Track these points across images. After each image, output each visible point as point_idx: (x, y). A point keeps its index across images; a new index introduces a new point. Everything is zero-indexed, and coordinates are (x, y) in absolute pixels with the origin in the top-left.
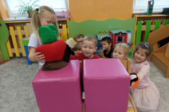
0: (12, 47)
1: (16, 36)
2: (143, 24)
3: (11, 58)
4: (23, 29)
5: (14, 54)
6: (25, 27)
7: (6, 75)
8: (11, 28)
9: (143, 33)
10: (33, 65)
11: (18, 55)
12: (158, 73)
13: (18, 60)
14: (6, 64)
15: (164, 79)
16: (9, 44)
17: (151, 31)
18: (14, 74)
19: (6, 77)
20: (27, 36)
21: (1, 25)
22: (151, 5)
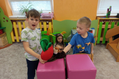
0: (15, 35)
1: (18, 29)
2: (103, 24)
3: (13, 43)
4: (22, 24)
5: (16, 40)
6: (23, 23)
7: (11, 55)
8: (14, 23)
9: (103, 29)
11: (18, 41)
12: (112, 58)
13: (18, 44)
14: (11, 47)
15: (116, 63)
16: (12, 34)
17: (108, 29)
18: (17, 55)
21: (7, 21)
22: (109, 11)
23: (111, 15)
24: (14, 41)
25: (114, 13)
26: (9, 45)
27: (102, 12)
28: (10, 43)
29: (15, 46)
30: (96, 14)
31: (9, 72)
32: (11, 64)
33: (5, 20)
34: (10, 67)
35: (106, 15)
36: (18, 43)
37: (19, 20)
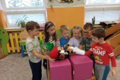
0: (10, 46)
1: (14, 40)
3: (9, 54)
6: (20, 34)
7: (10, 65)
8: (11, 34)
10: (26, 57)
11: (14, 51)
13: (14, 55)
14: (7, 58)
16: (8, 45)
18: (16, 64)
19: (11, 66)
20: (21, 39)
21: (4, 33)
22: (93, 20)
23: (95, 23)
24: (9, 52)
25: (97, 22)
26: (5, 56)
28: (5, 54)
29: (11, 56)
32: (12, 73)
33: (1, 32)
34: (13, 75)
36: (14, 53)
37: (15, 31)
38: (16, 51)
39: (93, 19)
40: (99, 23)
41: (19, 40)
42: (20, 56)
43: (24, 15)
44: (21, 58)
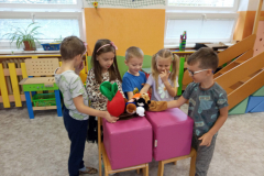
1: (7, 78)
6: (23, 64)
10: (37, 118)
11: (7, 105)
17: (185, 70)
20: (25, 76)
22: (183, 39)
23: (187, 46)
25: (190, 43)
27: (171, 40)
30: (163, 44)
31: (15, 166)
35: (178, 45)
38: (13, 104)
39: (182, 37)
40: (193, 45)
41: (19, 78)
42: (23, 116)
43: (30, 21)
44: (26, 121)
